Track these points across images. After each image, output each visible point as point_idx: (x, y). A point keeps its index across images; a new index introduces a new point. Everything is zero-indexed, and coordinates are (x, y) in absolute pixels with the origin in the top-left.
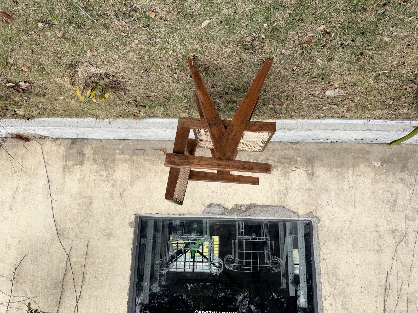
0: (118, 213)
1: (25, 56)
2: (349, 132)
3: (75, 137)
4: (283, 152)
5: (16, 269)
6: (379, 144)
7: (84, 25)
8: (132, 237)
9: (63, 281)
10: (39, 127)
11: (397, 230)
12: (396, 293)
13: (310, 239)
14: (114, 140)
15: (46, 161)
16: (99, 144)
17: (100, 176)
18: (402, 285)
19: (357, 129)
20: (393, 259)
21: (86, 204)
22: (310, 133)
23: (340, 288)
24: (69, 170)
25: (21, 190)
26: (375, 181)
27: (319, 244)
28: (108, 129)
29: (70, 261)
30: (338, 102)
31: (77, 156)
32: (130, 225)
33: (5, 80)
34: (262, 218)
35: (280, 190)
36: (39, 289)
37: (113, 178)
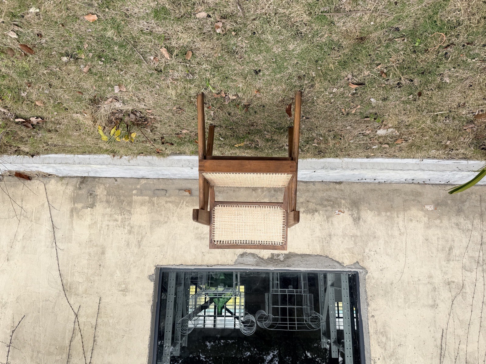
0: (135, 264)
1: (41, 90)
2: (399, 172)
3: (86, 175)
4: (325, 194)
5: (13, 332)
6: (432, 184)
7: (115, 60)
8: (152, 292)
9: (70, 346)
10: (43, 164)
11: (454, 282)
12: (453, 354)
13: (357, 293)
14: (131, 179)
15: (50, 203)
16: (114, 183)
17: (115, 221)
18: (459, 344)
19: (408, 168)
20: (449, 315)
21: (97, 254)
22: (356, 172)
23: (391, 349)
24: (78, 213)
25: (20, 237)
26: (428, 227)
27: (366, 299)
28: (125, 167)
29: (78, 322)
30: (390, 141)
31: (88, 198)
32: (149, 278)
33: (14, 115)
34: (302, 269)
35: (323, 237)
36: (41, 356)
37: (129, 224)
